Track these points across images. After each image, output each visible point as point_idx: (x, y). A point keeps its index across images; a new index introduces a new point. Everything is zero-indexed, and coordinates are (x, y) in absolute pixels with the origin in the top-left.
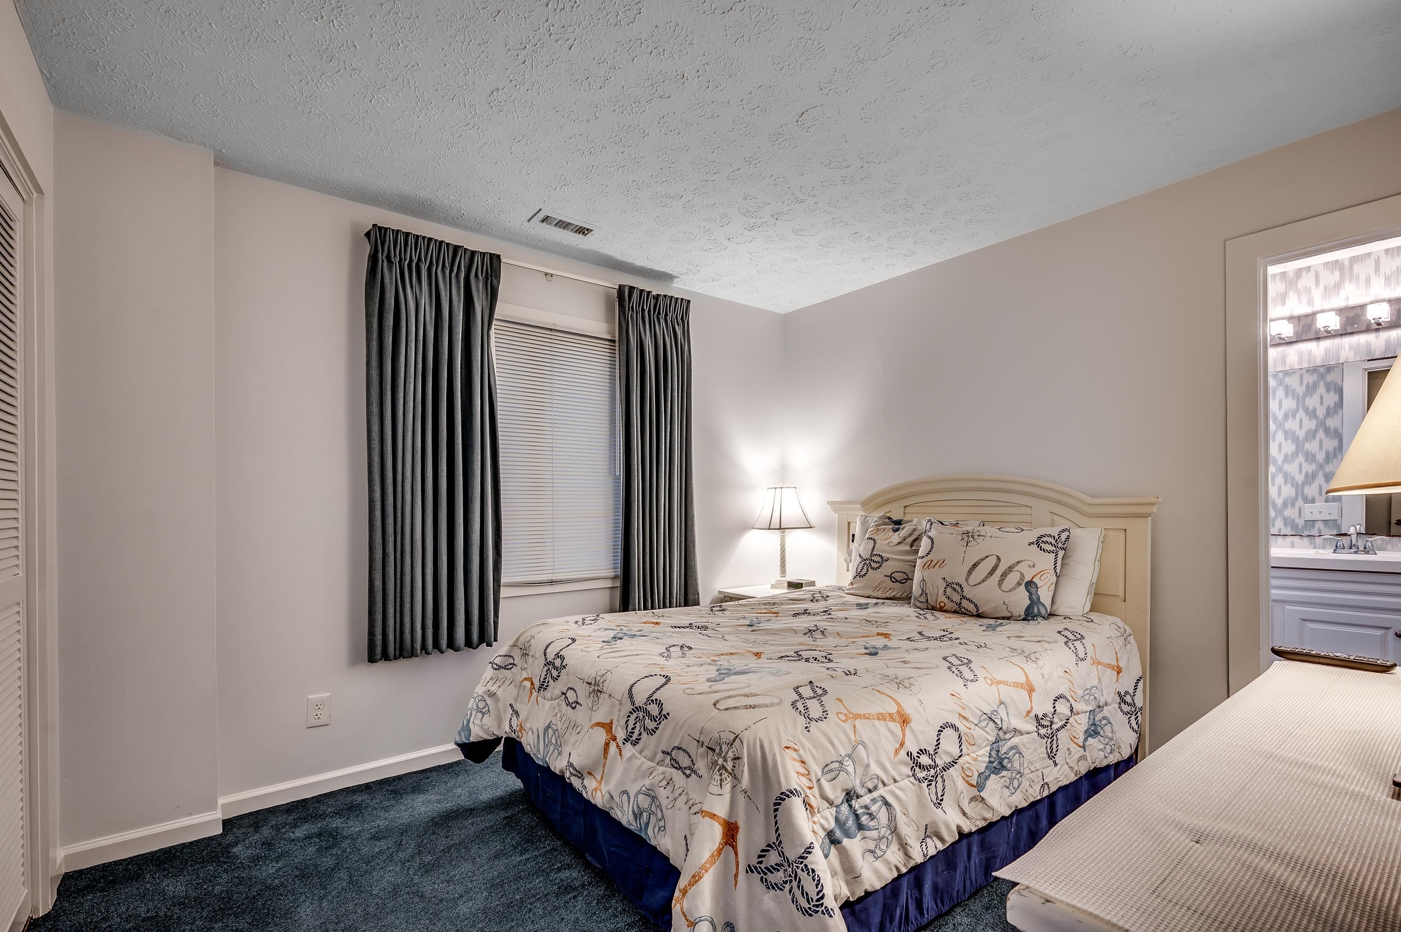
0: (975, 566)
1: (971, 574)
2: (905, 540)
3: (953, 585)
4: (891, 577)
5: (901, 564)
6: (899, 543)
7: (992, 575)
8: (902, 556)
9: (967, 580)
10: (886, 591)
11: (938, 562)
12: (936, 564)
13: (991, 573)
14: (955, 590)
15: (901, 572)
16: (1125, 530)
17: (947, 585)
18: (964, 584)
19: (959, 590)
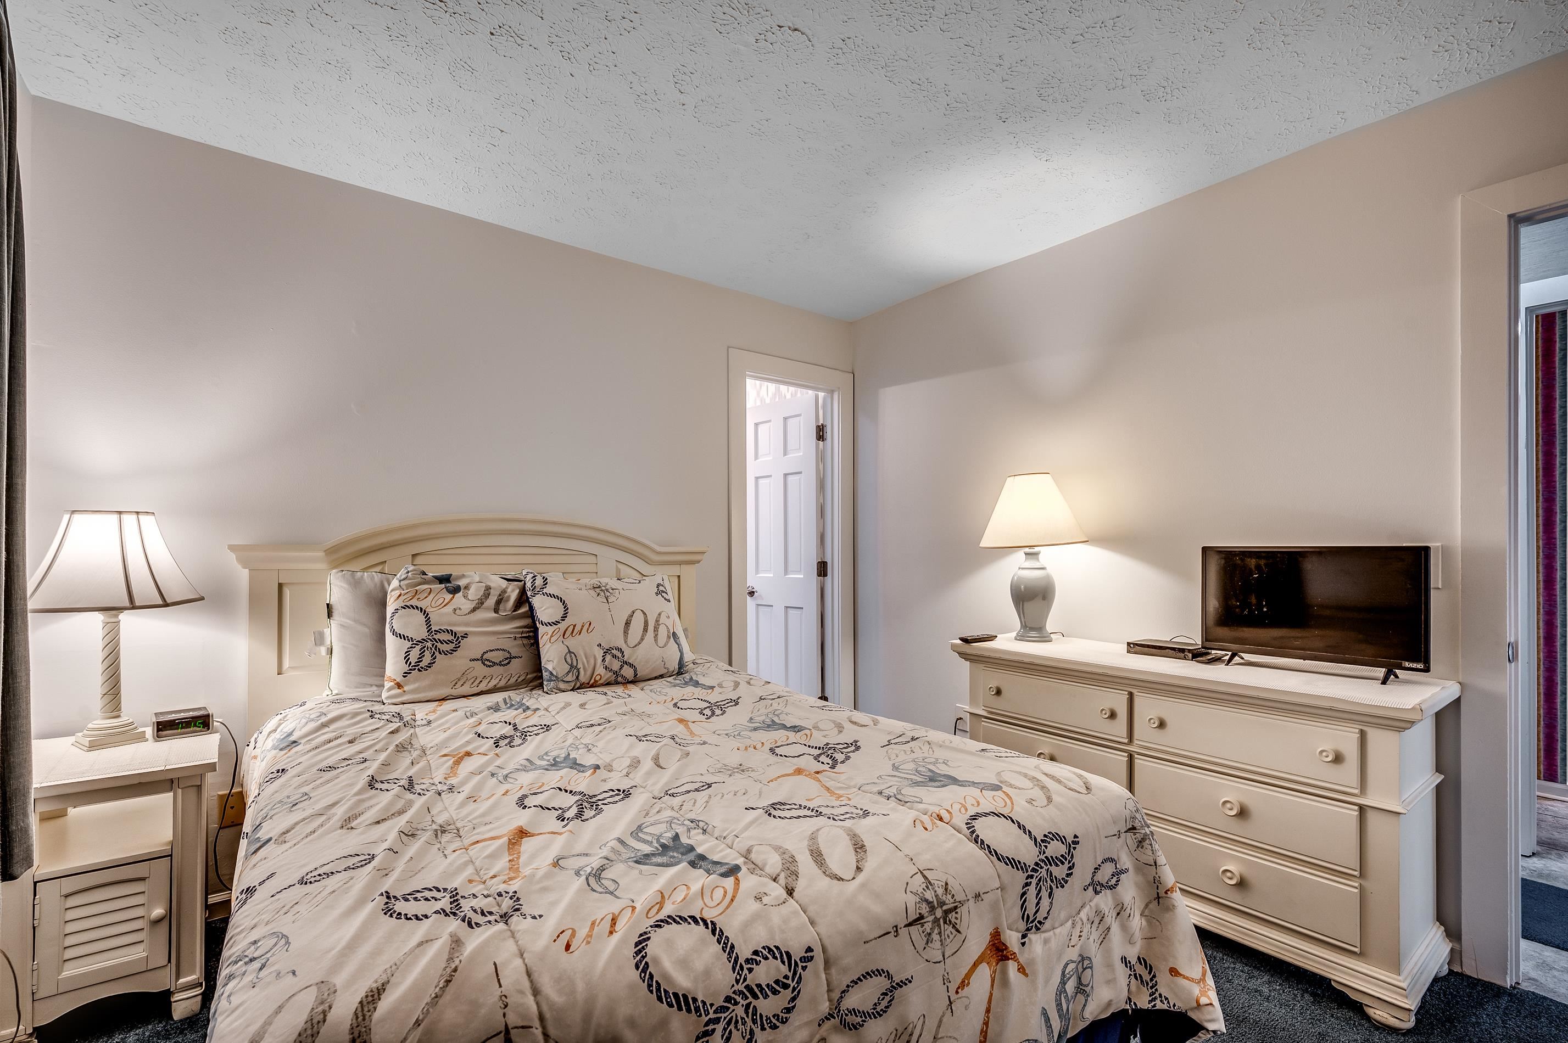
0: (628, 624)
1: (628, 634)
2: (482, 603)
3: (613, 651)
4: (482, 660)
5: (493, 638)
6: (474, 610)
7: (647, 632)
8: (488, 626)
9: (626, 642)
10: (477, 681)
11: (583, 626)
12: (581, 629)
13: (645, 630)
14: (614, 656)
15: (497, 650)
16: (679, 576)
17: (604, 653)
18: (624, 647)
19: (620, 655)
